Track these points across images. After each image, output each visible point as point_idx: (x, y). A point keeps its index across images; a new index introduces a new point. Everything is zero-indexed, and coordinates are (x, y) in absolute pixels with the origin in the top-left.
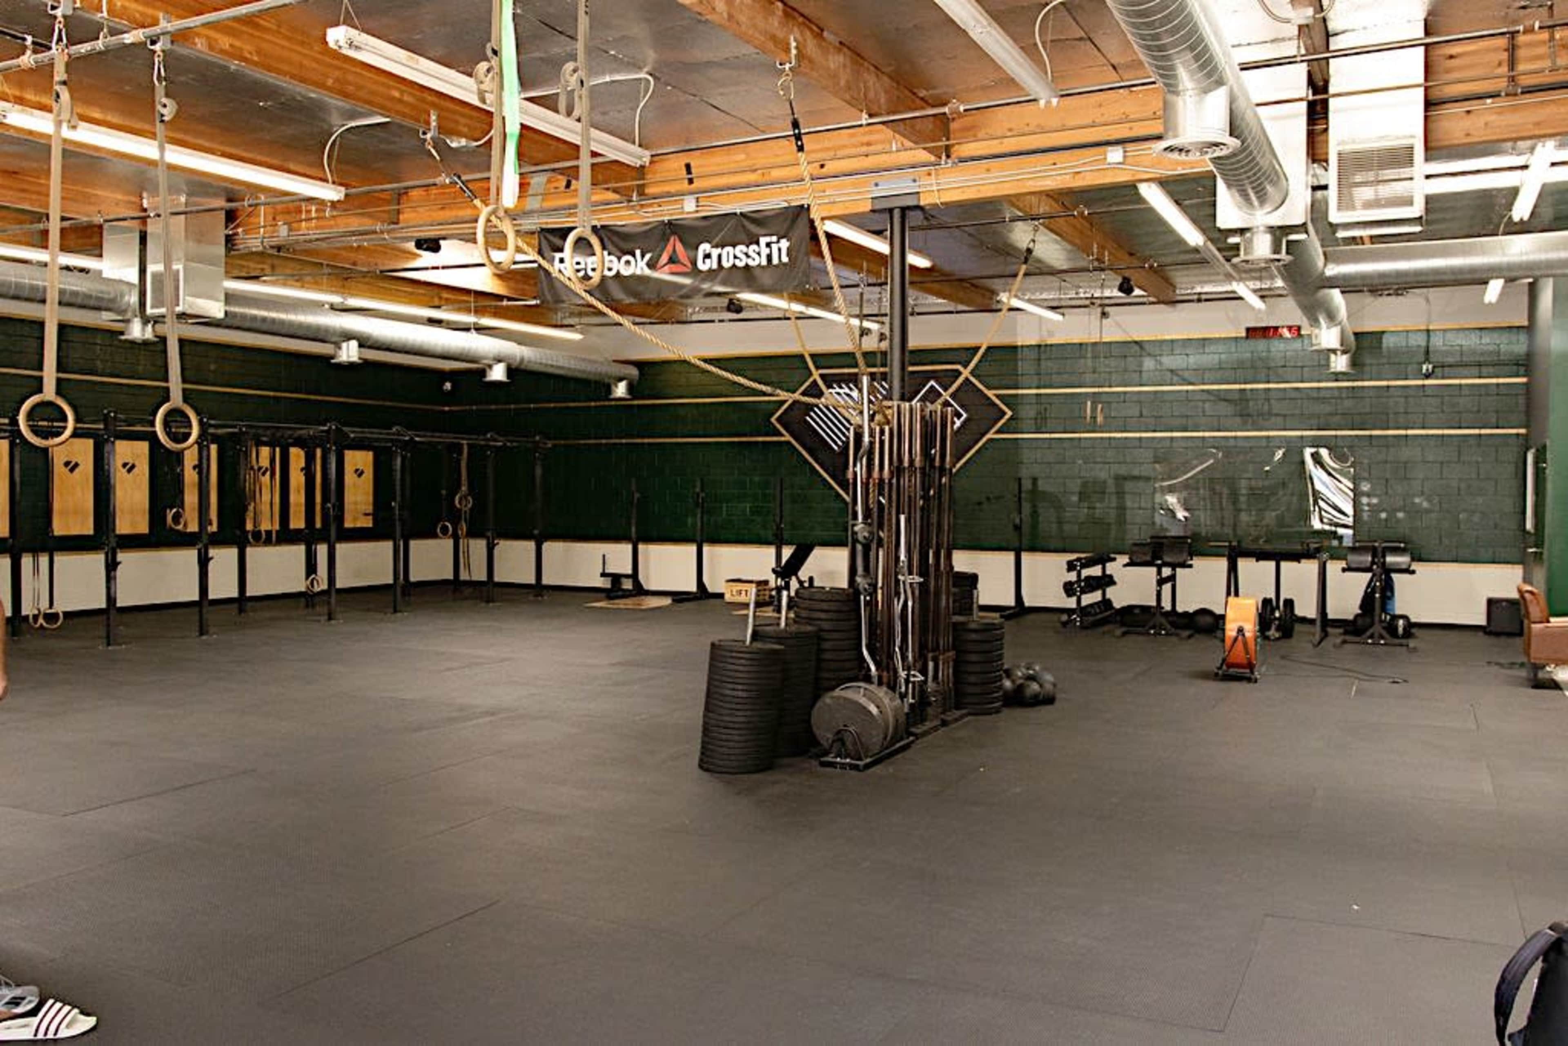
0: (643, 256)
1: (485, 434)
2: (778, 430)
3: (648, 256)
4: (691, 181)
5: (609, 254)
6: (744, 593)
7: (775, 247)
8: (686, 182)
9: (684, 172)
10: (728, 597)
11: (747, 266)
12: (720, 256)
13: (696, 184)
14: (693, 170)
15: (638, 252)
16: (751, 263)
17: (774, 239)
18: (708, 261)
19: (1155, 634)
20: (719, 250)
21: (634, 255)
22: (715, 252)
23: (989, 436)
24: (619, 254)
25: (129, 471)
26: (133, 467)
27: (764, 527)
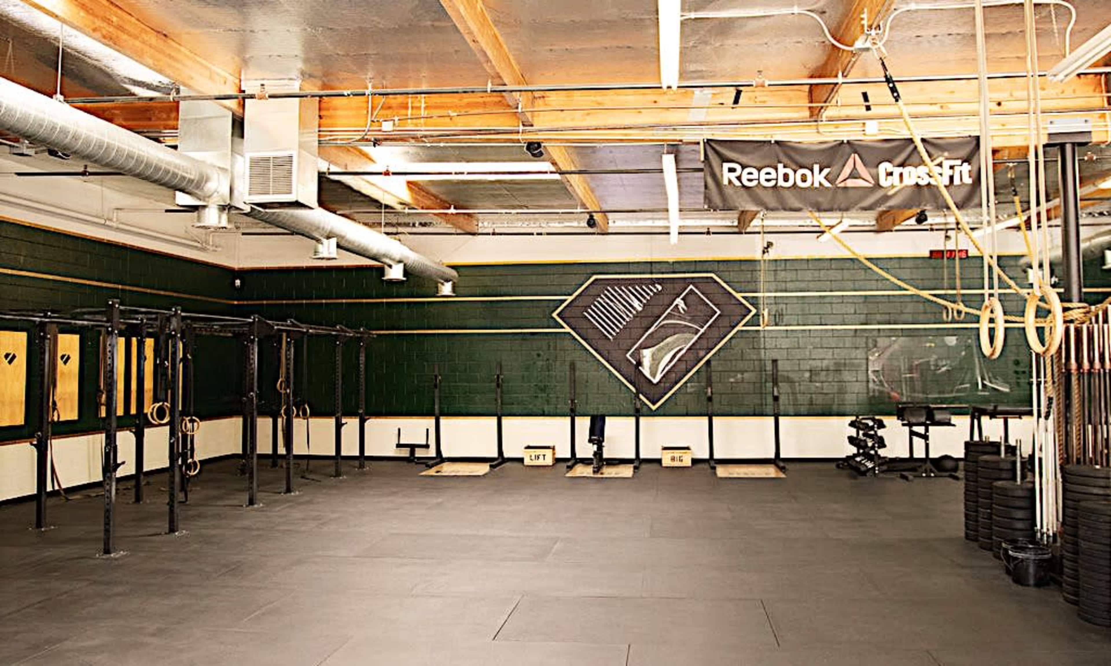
0: (821, 170)
1: (335, 326)
2: (560, 324)
3: (826, 171)
4: (868, 108)
5: (785, 167)
6: (541, 457)
7: (957, 169)
8: (864, 108)
9: (862, 99)
10: (527, 462)
11: (929, 185)
12: (901, 175)
13: (874, 110)
14: (870, 98)
15: (816, 168)
16: (933, 182)
17: (959, 162)
18: (890, 178)
19: (926, 476)
20: (900, 169)
21: (812, 170)
22: (897, 171)
23: (739, 328)
24: (794, 167)
25: (10, 362)
26: (14, 357)
27: (548, 402)
